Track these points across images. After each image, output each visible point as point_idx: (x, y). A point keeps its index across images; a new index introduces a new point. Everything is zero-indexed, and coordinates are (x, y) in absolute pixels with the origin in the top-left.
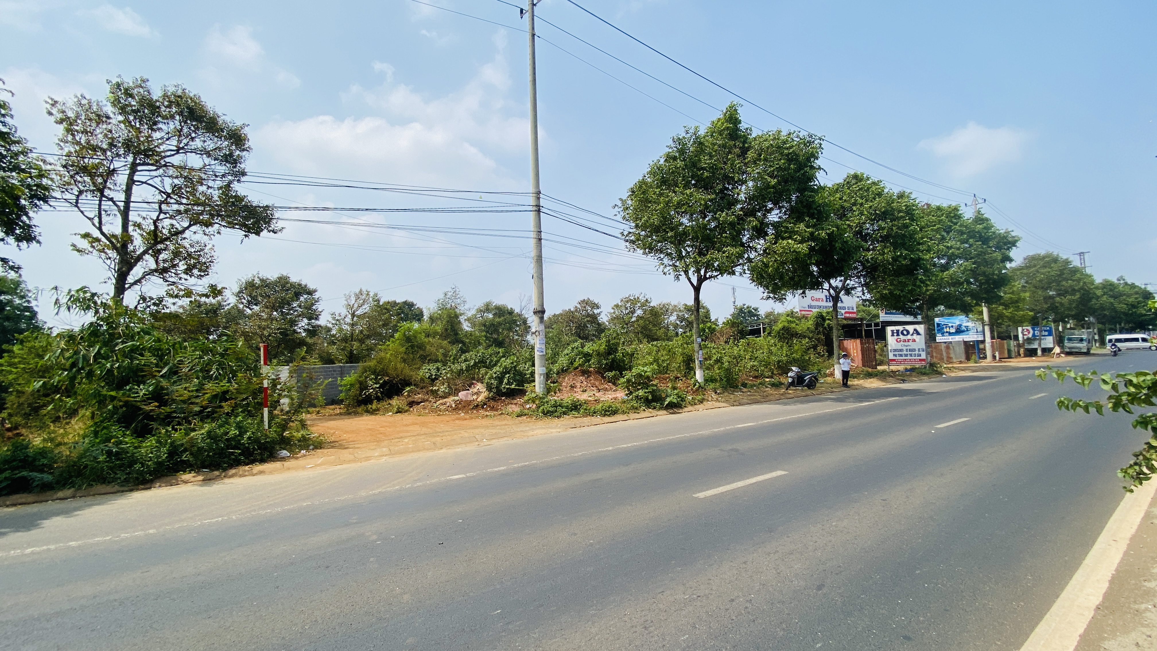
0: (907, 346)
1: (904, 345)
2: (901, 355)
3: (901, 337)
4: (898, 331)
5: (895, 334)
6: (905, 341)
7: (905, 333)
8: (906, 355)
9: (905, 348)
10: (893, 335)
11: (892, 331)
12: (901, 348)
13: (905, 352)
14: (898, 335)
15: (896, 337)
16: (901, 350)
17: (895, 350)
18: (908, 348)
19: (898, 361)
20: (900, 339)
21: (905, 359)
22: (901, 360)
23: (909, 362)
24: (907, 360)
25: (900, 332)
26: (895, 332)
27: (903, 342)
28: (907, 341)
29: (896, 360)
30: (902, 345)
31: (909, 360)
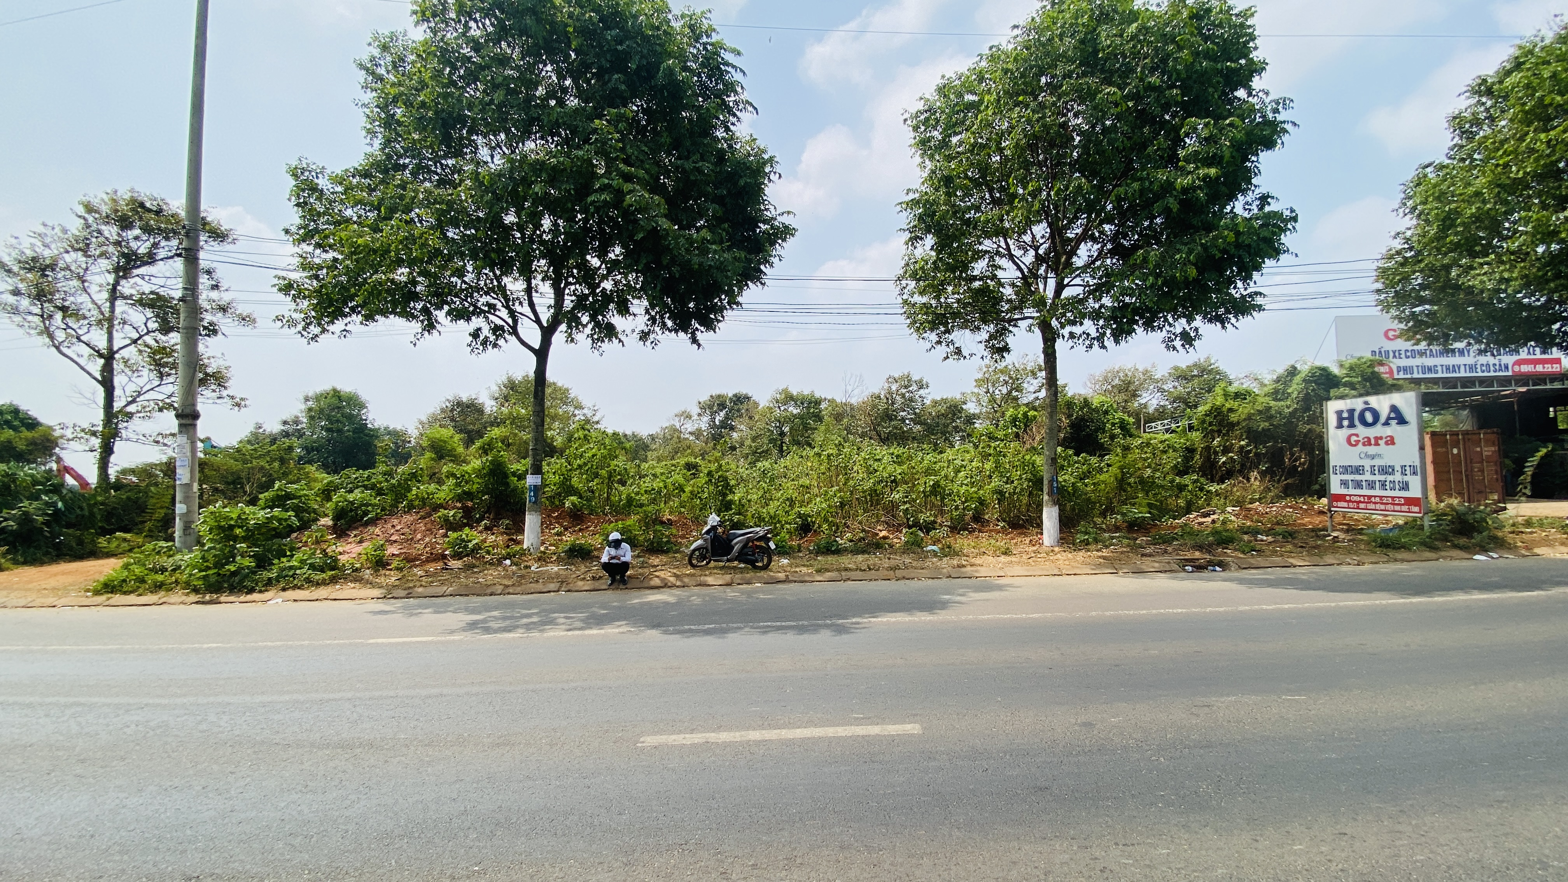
0: (1373, 457)
1: (1367, 456)
2: (1358, 485)
3: (1362, 431)
4: (1351, 413)
5: (1346, 423)
6: (1368, 442)
7: (1369, 417)
8: (1371, 485)
9: (1367, 464)
10: (1340, 426)
11: (1339, 413)
12: (1358, 462)
13: (1368, 476)
14: (1352, 425)
15: (1347, 432)
16: (1358, 470)
17: (1346, 469)
18: (1373, 463)
19: (1350, 501)
20: (1357, 435)
21: (1370, 497)
22: (1358, 499)
23: (1378, 506)
24: (1373, 499)
25: (1356, 415)
26: (1345, 415)
27: (1364, 444)
28: (1373, 442)
29: (1348, 498)
30: (1363, 456)
31: (1378, 499)
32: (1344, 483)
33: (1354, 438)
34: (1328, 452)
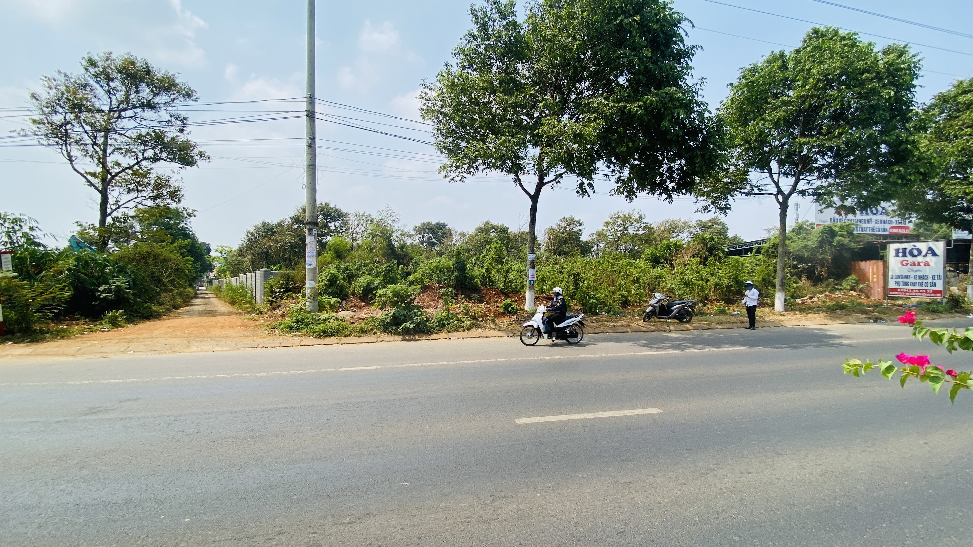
0: (916, 271)
1: (912, 270)
2: (906, 284)
3: (909, 259)
4: (904, 250)
5: (900, 255)
6: (914, 264)
7: (915, 252)
8: (914, 284)
9: (912, 274)
10: (897, 256)
11: (897, 251)
12: (906, 273)
13: (912, 280)
14: (904, 255)
15: (901, 259)
16: (907, 277)
17: (899, 277)
18: (917, 273)
19: (900, 292)
20: (907, 261)
21: (912, 290)
22: (905, 290)
23: (917, 294)
24: (914, 291)
25: (907, 251)
26: (901, 251)
27: (911, 265)
28: (916, 264)
29: (899, 290)
30: (910, 270)
31: (917, 291)
32: (897, 283)
33: (904, 263)
34: (888, 268)
